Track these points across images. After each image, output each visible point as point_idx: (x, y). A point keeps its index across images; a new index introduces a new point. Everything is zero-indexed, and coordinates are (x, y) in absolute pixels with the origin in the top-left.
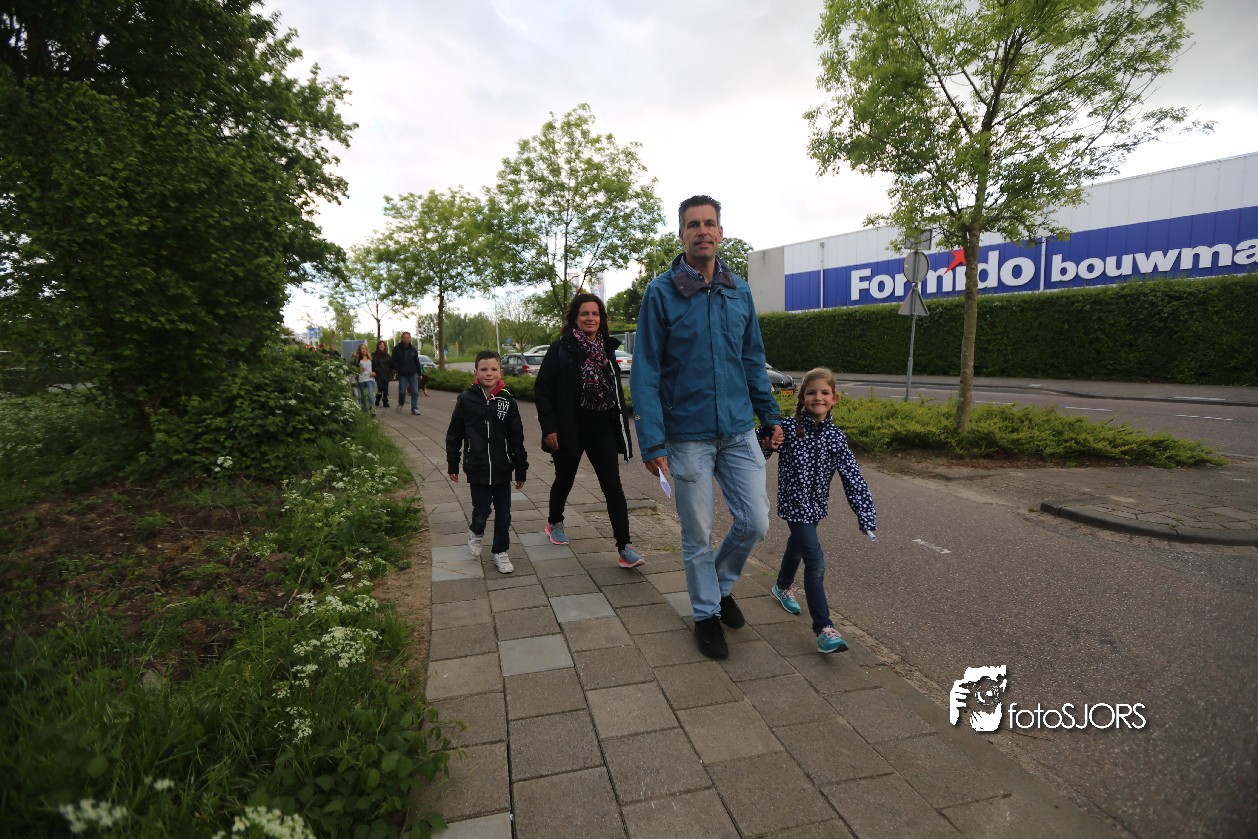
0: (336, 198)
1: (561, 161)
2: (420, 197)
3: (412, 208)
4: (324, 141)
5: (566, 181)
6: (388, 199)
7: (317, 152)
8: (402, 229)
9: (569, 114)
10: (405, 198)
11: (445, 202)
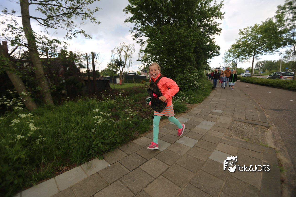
0: (219, 34)
2: (251, 27)
3: (247, 31)
6: (240, 30)
8: (243, 37)
10: (246, 29)
11: (260, 26)
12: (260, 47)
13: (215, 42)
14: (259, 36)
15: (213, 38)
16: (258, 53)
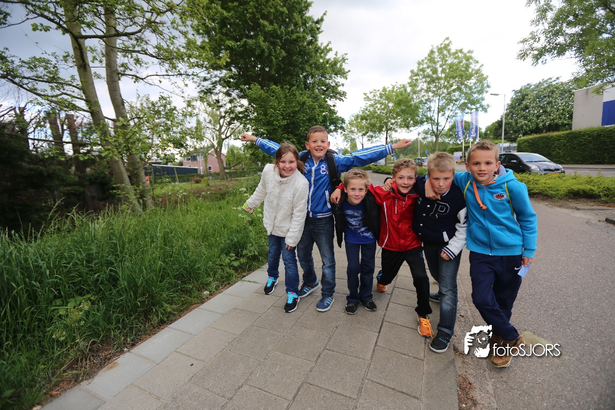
0: (342, 100)
1: (438, 66)
2: (379, 91)
3: (374, 96)
4: (339, 79)
5: (440, 75)
6: (364, 94)
7: (336, 84)
9: (442, 44)
10: (372, 92)
11: (389, 91)
12: (393, 121)
13: (337, 111)
14: (391, 105)
15: (334, 106)
16: (391, 129)
